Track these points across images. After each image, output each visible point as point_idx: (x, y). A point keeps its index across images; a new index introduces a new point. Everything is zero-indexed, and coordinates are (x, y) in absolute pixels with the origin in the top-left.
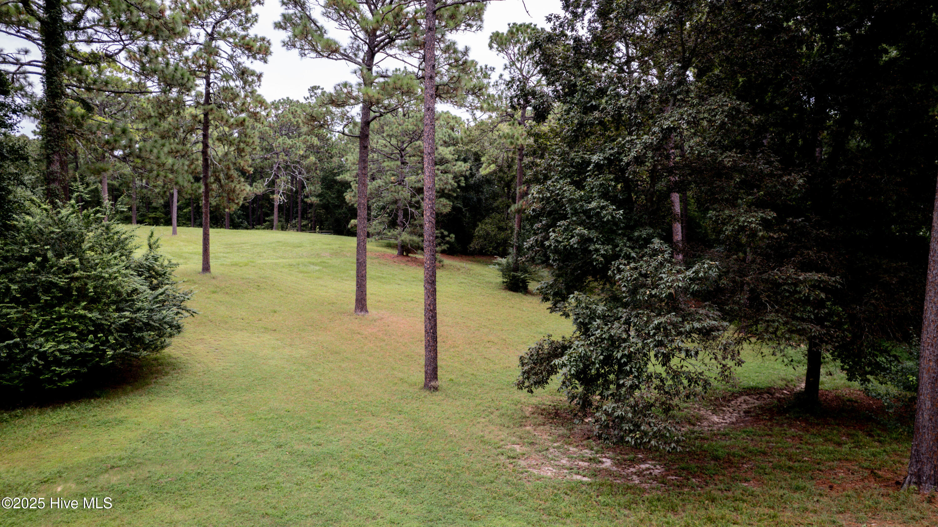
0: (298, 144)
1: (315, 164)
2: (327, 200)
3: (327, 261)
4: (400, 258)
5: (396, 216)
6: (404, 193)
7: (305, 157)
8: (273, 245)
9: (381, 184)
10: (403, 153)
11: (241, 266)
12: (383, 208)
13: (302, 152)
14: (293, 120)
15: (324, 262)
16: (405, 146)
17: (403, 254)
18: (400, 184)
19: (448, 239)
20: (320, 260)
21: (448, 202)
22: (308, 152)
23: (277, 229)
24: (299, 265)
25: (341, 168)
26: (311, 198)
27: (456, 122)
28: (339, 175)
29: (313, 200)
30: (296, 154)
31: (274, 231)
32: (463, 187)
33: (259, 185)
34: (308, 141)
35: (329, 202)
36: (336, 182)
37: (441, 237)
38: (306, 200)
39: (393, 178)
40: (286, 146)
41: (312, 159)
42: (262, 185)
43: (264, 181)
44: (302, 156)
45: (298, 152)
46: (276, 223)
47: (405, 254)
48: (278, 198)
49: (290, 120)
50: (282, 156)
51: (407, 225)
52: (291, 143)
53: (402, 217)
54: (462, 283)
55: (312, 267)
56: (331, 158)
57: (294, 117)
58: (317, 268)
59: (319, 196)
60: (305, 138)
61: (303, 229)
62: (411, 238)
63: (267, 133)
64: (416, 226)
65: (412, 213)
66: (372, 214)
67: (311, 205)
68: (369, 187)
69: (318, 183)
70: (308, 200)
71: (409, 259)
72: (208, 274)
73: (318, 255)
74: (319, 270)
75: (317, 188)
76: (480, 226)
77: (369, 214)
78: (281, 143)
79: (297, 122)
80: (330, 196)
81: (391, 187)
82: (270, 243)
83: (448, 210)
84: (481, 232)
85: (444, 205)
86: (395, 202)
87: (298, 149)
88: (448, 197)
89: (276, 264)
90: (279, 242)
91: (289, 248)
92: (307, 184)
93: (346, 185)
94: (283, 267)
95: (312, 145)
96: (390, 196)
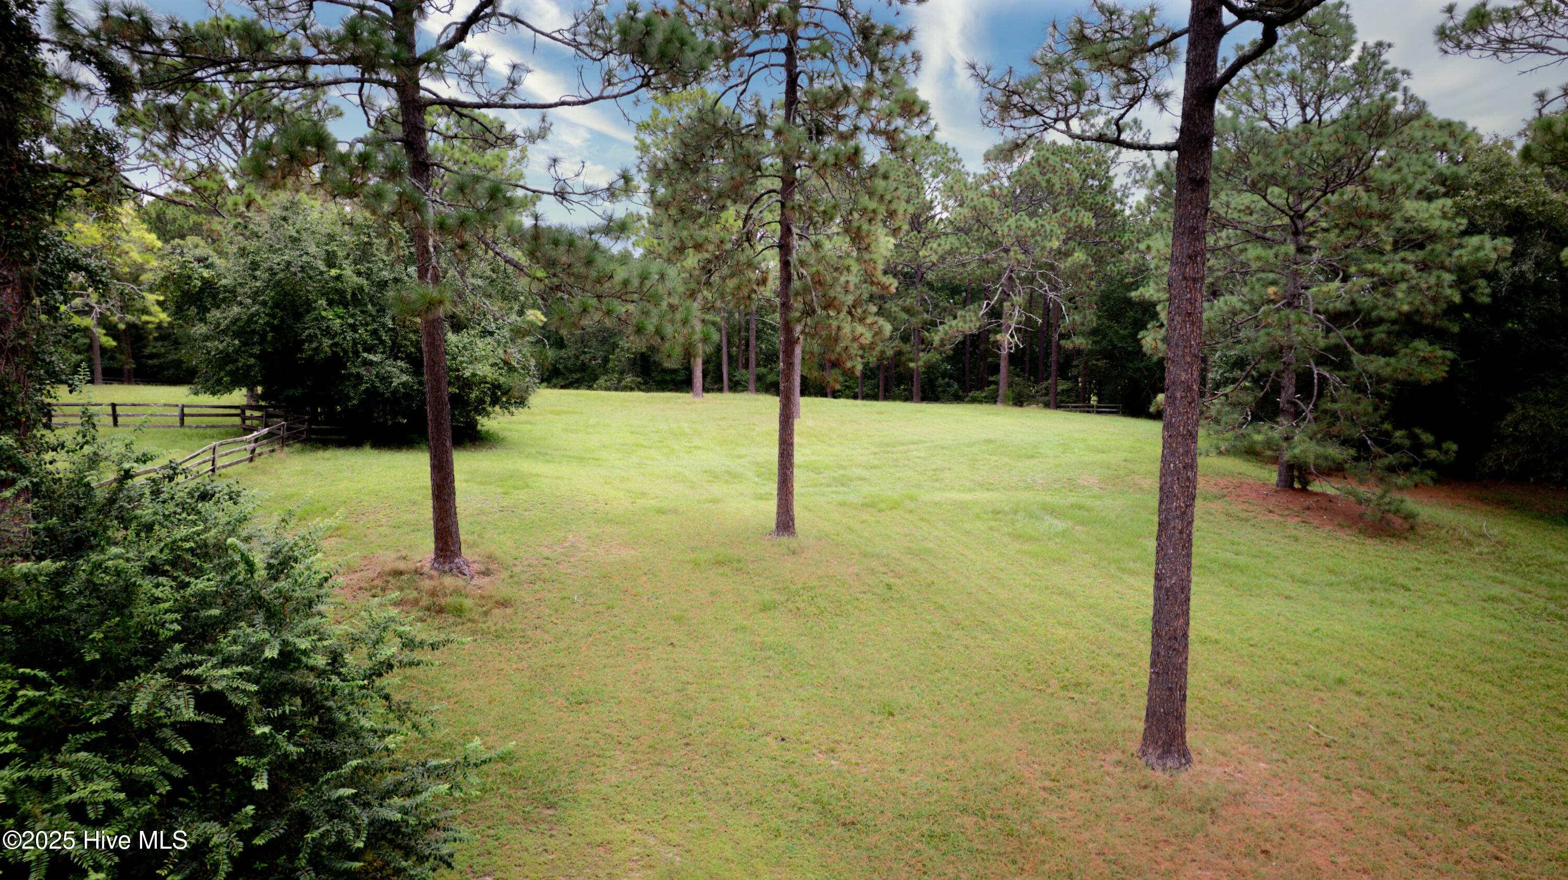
0: (1048, 228)
1: (1085, 266)
2: (1111, 341)
3: (1088, 503)
4: (1284, 497)
5: (1277, 389)
6: (1304, 329)
7: (1063, 254)
8: (975, 449)
9: (1239, 305)
10: (1300, 224)
11: (881, 511)
12: (1240, 363)
13: (1055, 244)
14: (1039, 178)
15: (1081, 507)
16: (1304, 206)
17: (1291, 487)
18: (1289, 305)
19: (1433, 454)
20: (1072, 499)
21: (1440, 353)
22: (1072, 244)
23: (1005, 402)
24: (1016, 512)
25: (1141, 274)
26: (1074, 338)
27: (1452, 134)
28: (1137, 289)
29: (1079, 342)
30: (1043, 248)
31: (998, 408)
32: (1483, 306)
33: (970, 315)
34: (1070, 219)
35: (1115, 347)
36: (1129, 301)
37: (1411, 449)
38: (1062, 342)
39: (1271, 290)
40: (1022, 234)
41: (1080, 256)
42: (976, 314)
43: (980, 307)
44: (1059, 252)
45: (1048, 245)
46: (1003, 390)
47: (1297, 485)
48: (1007, 340)
49: (1033, 178)
50: (1016, 254)
51: (1308, 410)
52: (1033, 225)
53: (1292, 389)
54: (1493, 599)
55: (1049, 520)
56: (1122, 253)
57: (1043, 174)
58: (1060, 525)
59: (1094, 332)
60: (1064, 214)
61: (1058, 402)
62: (1320, 450)
63: (986, 208)
64: (1335, 416)
65: (1323, 380)
66: (1210, 375)
67: (1078, 352)
68: (1205, 315)
69: (1090, 307)
70: (1067, 344)
71: (1310, 502)
72: (785, 539)
73: (1071, 485)
74: (1064, 534)
75: (1090, 317)
76: (1519, 410)
77: (1203, 381)
78: (1013, 227)
79: (1048, 181)
80: (1117, 332)
81: (1267, 314)
82: (970, 445)
83: (1438, 373)
84: (1522, 427)
85: (1424, 360)
86: (1275, 353)
87: (1049, 237)
88: (1437, 336)
89: (963, 506)
90: (989, 441)
91: (1006, 460)
92: (1068, 309)
93: (1148, 310)
94: (978, 517)
95: (1080, 227)
96: (1263, 339)
